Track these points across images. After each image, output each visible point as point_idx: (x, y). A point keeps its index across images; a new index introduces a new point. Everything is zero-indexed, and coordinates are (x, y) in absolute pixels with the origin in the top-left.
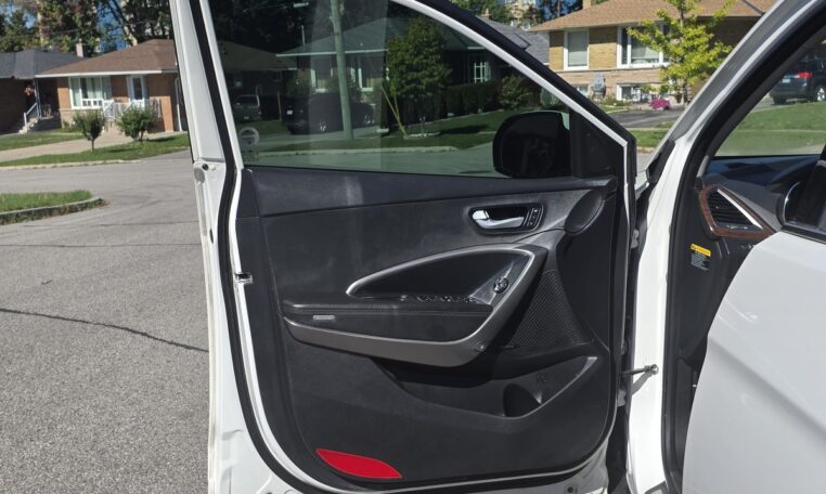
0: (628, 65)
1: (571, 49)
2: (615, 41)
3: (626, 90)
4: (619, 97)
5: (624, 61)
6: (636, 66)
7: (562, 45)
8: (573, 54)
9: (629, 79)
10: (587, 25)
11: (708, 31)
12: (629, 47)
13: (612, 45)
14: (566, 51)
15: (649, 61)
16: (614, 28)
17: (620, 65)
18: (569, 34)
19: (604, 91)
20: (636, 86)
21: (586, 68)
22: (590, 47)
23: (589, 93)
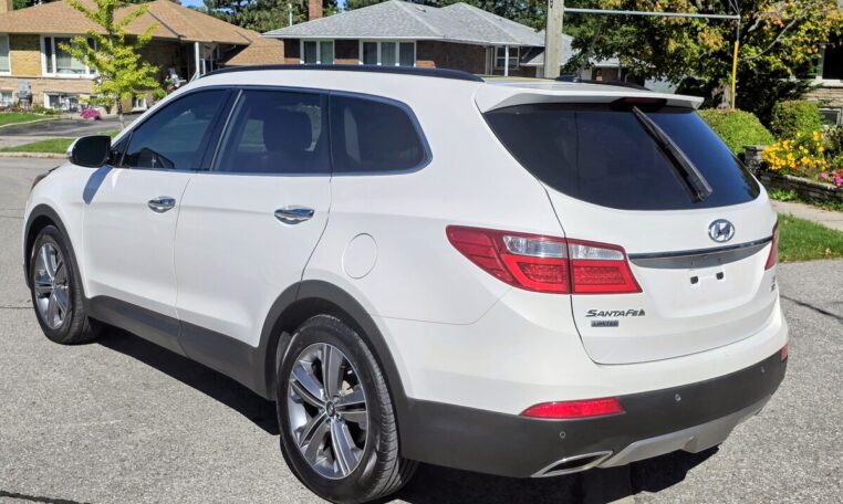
0: (54, 74)
2: (38, 49)
3: (54, 98)
4: (47, 105)
5: (49, 69)
6: (61, 75)
9: (57, 88)
10: (6, 30)
12: (54, 56)
13: (36, 53)
15: (75, 71)
16: (36, 36)
17: (45, 74)
20: (64, 96)
21: (9, 74)
22: (11, 52)
23: (13, 100)
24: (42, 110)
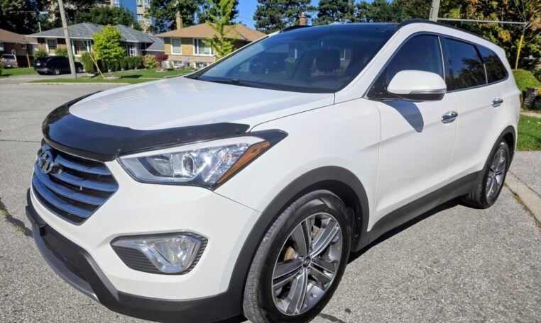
0: (197, 55)
1: (173, 46)
2: (192, 44)
3: (197, 64)
4: (195, 67)
5: (196, 52)
6: (201, 55)
7: (170, 43)
8: (175, 48)
9: (199, 60)
10: (181, 36)
11: (232, 44)
12: (198, 47)
13: (191, 45)
14: (172, 46)
15: (206, 53)
16: (191, 39)
17: (194, 54)
18: (173, 39)
19: (188, 64)
20: (202, 63)
21: (181, 54)
22: (182, 45)
23: (182, 65)
24: (193, 69)
